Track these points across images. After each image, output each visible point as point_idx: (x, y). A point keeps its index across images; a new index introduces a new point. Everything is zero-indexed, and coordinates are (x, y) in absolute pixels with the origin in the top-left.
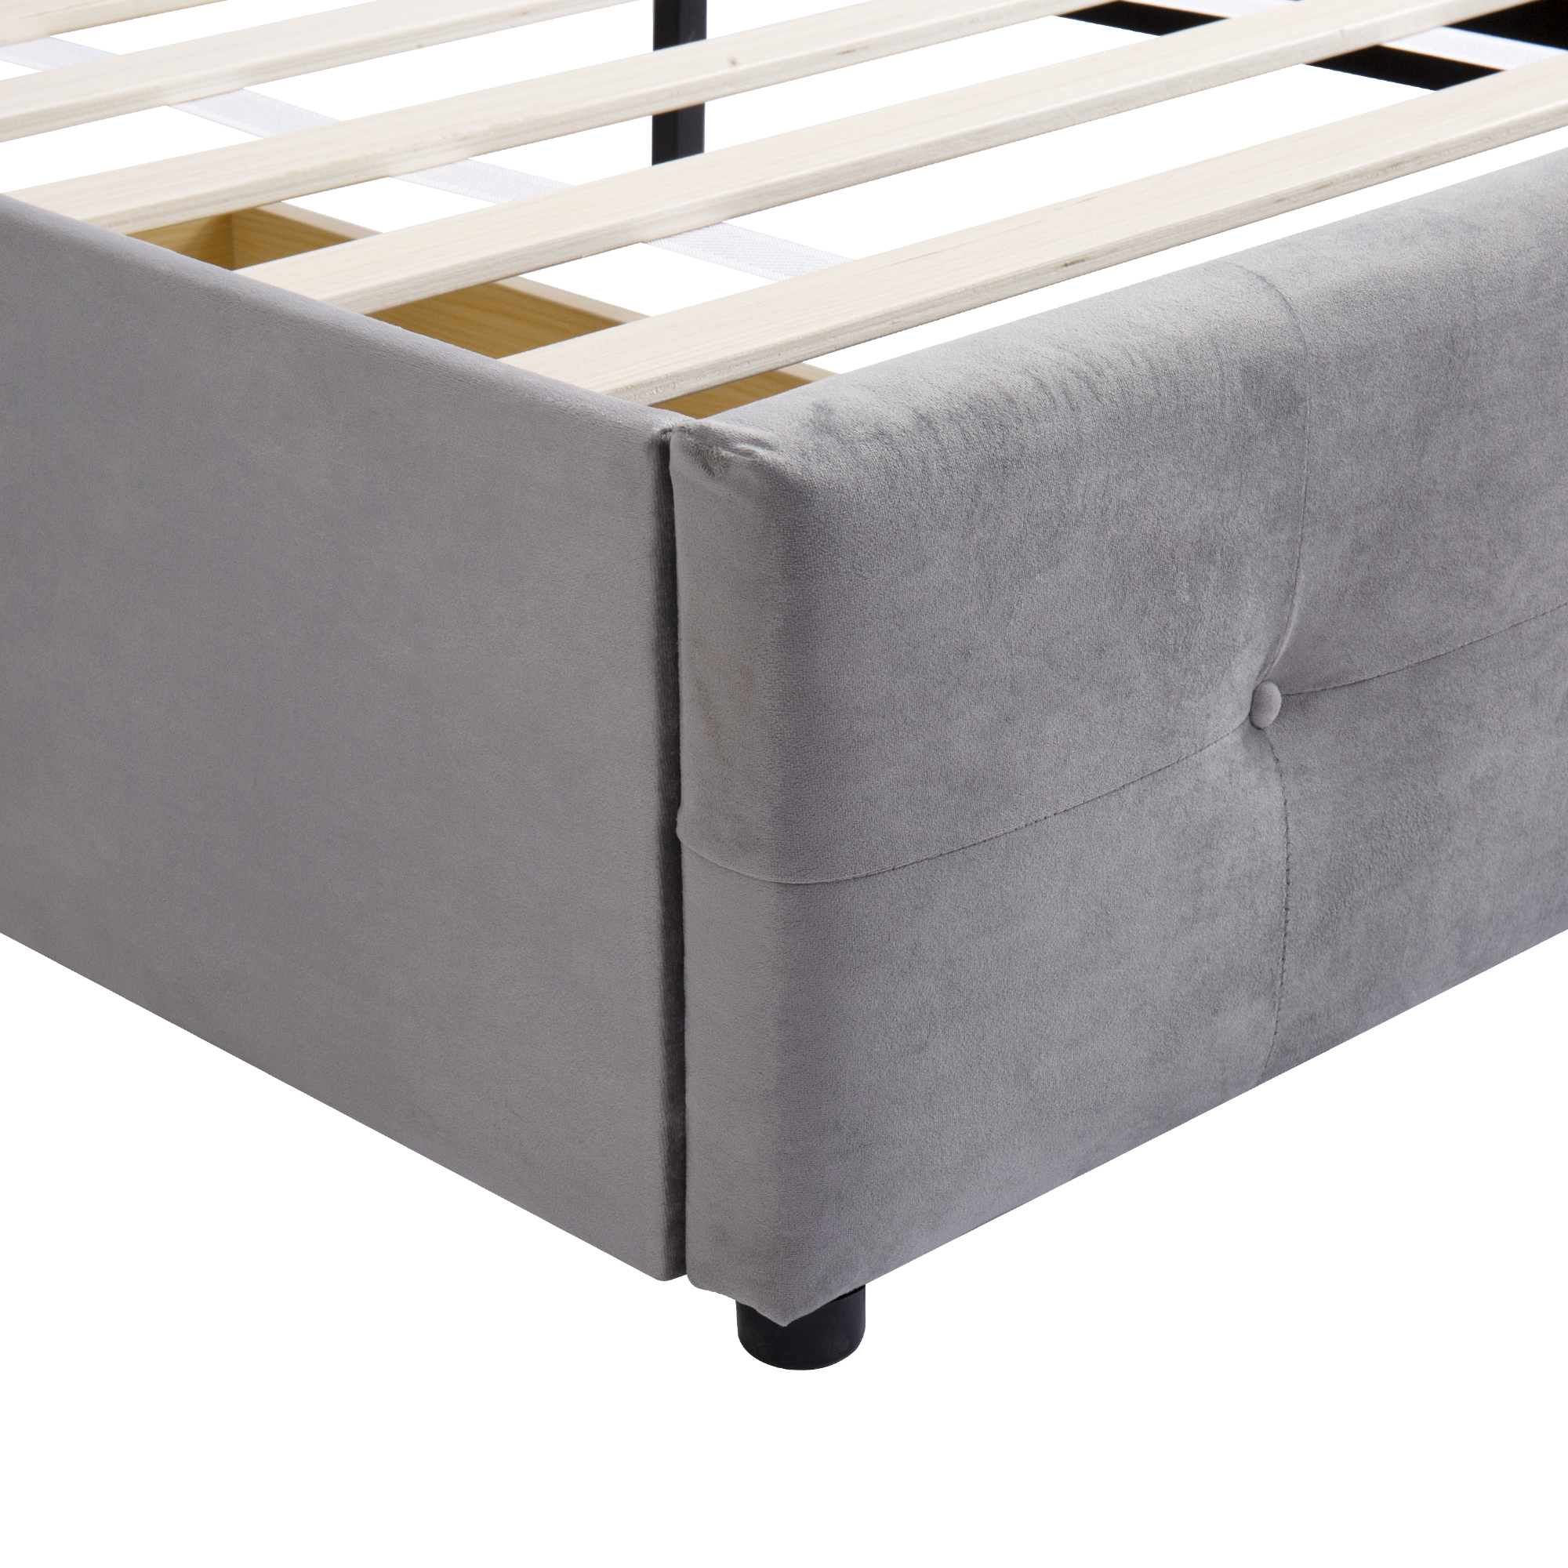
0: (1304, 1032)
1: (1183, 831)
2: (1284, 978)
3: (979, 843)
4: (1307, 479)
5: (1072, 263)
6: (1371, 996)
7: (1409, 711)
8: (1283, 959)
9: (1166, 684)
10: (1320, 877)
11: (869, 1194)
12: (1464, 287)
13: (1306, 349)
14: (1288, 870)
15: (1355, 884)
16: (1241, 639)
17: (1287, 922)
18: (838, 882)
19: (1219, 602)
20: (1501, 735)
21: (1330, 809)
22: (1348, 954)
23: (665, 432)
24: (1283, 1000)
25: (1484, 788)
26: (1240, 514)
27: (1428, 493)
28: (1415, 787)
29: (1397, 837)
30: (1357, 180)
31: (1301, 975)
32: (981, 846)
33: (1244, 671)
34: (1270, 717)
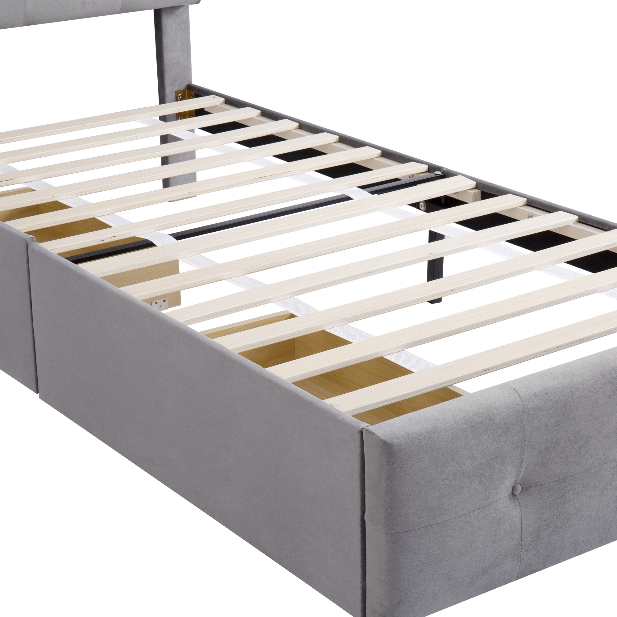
0: (528, 569)
1: (491, 521)
2: (521, 556)
3: (435, 524)
4: (525, 438)
5: (486, 370)
6: (548, 560)
7: (556, 491)
8: (521, 551)
9: (486, 487)
10: (531, 532)
11: (407, 605)
12: (569, 390)
13: (524, 408)
14: (522, 530)
15: (542, 533)
16: (507, 475)
17: (522, 542)
18: (399, 533)
19: (500, 467)
20: (584, 496)
21: (534, 515)
22: (540, 550)
23: (362, 429)
24: (521, 561)
25: (579, 509)
26: (506, 447)
27: (560, 439)
28: (559, 509)
29: (554, 522)
30: (569, 345)
31: (526, 555)
32: (436, 525)
33: (508, 483)
34: (518, 492)
